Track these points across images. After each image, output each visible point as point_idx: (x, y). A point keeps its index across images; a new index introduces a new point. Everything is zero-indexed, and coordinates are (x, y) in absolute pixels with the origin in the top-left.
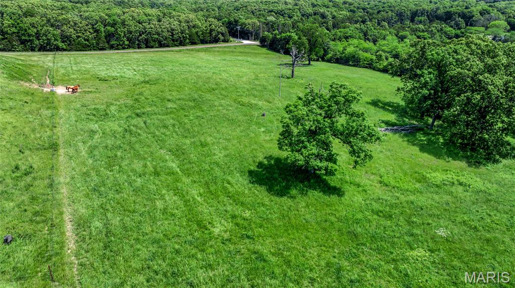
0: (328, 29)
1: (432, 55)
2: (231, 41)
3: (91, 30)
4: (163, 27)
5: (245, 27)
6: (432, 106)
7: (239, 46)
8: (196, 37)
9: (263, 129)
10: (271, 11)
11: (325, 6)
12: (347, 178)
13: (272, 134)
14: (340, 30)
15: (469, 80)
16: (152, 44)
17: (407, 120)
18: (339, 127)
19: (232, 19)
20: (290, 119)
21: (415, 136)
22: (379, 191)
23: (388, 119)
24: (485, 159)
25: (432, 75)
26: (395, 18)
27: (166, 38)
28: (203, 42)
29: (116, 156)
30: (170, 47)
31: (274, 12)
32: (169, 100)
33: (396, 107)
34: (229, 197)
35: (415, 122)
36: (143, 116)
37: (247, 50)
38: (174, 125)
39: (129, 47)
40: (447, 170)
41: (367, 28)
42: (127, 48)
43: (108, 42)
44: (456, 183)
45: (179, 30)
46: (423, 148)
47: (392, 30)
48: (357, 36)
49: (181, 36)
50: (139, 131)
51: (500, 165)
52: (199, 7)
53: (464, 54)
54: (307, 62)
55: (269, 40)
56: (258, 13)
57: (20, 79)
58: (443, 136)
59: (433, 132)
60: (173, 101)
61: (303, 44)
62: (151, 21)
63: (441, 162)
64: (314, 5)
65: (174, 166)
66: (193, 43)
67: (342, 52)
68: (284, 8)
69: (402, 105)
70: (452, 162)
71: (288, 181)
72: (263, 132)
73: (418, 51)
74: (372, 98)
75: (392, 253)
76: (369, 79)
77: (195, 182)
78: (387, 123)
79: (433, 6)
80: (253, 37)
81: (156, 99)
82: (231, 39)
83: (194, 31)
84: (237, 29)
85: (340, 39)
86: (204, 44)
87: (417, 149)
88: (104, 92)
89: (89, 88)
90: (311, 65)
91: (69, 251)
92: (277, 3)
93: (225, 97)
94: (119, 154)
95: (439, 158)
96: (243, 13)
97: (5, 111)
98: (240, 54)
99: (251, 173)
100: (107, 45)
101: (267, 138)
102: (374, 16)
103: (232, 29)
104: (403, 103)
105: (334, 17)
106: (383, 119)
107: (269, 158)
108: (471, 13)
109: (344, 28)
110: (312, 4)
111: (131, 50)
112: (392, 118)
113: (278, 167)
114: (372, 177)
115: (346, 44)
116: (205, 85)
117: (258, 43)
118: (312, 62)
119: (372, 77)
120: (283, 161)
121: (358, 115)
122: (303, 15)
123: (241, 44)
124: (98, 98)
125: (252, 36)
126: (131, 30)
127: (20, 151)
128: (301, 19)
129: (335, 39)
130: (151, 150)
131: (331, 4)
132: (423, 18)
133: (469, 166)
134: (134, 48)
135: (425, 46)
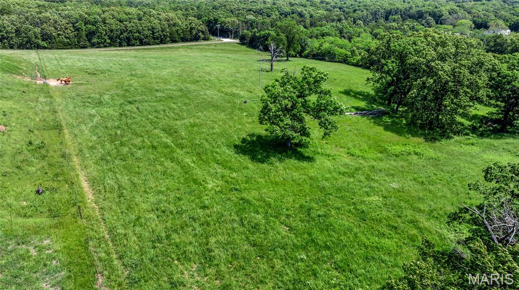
0: (305, 27)
1: (395, 46)
2: (211, 39)
3: (72, 28)
4: (143, 25)
5: (225, 25)
6: (395, 91)
7: (220, 44)
8: (176, 36)
9: (245, 114)
10: (250, 10)
11: (302, 5)
12: (320, 150)
13: (254, 117)
14: (317, 28)
15: (424, 66)
16: (133, 42)
17: (375, 106)
18: (311, 105)
19: (212, 18)
20: (269, 97)
21: (382, 118)
22: (346, 160)
23: (358, 105)
24: (439, 136)
25: (394, 64)
26: (370, 17)
27: (147, 36)
28: (184, 40)
29: (116, 134)
30: (151, 45)
31: (253, 11)
32: (157, 91)
33: (366, 96)
34: (219, 164)
35: (382, 108)
36: (135, 103)
37: (227, 48)
38: (164, 111)
39: (110, 45)
40: (406, 145)
41: (343, 26)
42: (109, 46)
43: (89, 40)
44: (412, 153)
45: (160, 28)
46: (387, 128)
47: (366, 28)
48: (333, 34)
49: (162, 34)
50: (134, 115)
51: (452, 141)
52: (178, 6)
53: (421, 45)
54: (286, 58)
55: (248, 37)
56: (237, 12)
57: (12, 73)
58: (406, 119)
59: (397, 116)
60: (161, 91)
61: (281, 40)
62: (131, 20)
63: (402, 138)
64: (291, 5)
65: (169, 141)
66: (174, 41)
67: (318, 48)
68: (262, 7)
69: (372, 94)
70: (412, 138)
71: (268, 152)
72: (246, 115)
73: (384, 44)
74: (345, 88)
75: (352, 199)
76: (343, 72)
77: (188, 153)
78: (357, 109)
79: (406, 5)
80: (233, 35)
81: (145, 90)
82: (212, 37)
83: (174, 29)
84: (217, 28)
85: (317, 37)
86: (184, 42)
87: (382, 128)
88: (94, 84)
89: (79, 80)
90: (290, 61)
91: (90, 201)
92: (256, 2)
93: (210, 87)
94: (119, 132)
95: (400, 136)
96: (222, 12)
97: (7, 99)
98: (221, 51)
99: (236, 146)
100: (88, 43)
101: (250, 120)
102: (351, 14)
103: (212, 28)
104: (372, 93)
105: (311, 16)
106: (354, 105)
107: (252, 135)
108: (441, 12)
109: (321, 26)
110: (290, 3)
111: (113, 48)
112: (362, 104)
113: (260, 143)
114: (341, 150)
115: (323, 41)
116: (189, 78)
117: (238, 41)
118: (290, 59)
119: (346, 71)
120: (264, 138)
121: (325, 92)
122: (281, 14)
123: (220, 42)
124: (90, 89)
125: (231, 34)
126: (112, 28)
127: (30, 131)
128: (280, 18)
129: (312, 36)
130: (147, 129)
131: (308, 3)
132: (396, 17)
133: (426, 141)
134: (115, 46)
135: (390, 39)
